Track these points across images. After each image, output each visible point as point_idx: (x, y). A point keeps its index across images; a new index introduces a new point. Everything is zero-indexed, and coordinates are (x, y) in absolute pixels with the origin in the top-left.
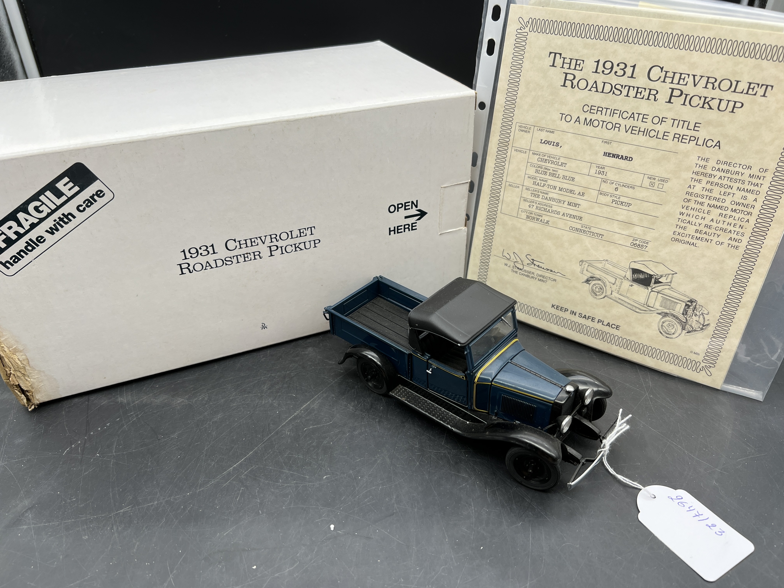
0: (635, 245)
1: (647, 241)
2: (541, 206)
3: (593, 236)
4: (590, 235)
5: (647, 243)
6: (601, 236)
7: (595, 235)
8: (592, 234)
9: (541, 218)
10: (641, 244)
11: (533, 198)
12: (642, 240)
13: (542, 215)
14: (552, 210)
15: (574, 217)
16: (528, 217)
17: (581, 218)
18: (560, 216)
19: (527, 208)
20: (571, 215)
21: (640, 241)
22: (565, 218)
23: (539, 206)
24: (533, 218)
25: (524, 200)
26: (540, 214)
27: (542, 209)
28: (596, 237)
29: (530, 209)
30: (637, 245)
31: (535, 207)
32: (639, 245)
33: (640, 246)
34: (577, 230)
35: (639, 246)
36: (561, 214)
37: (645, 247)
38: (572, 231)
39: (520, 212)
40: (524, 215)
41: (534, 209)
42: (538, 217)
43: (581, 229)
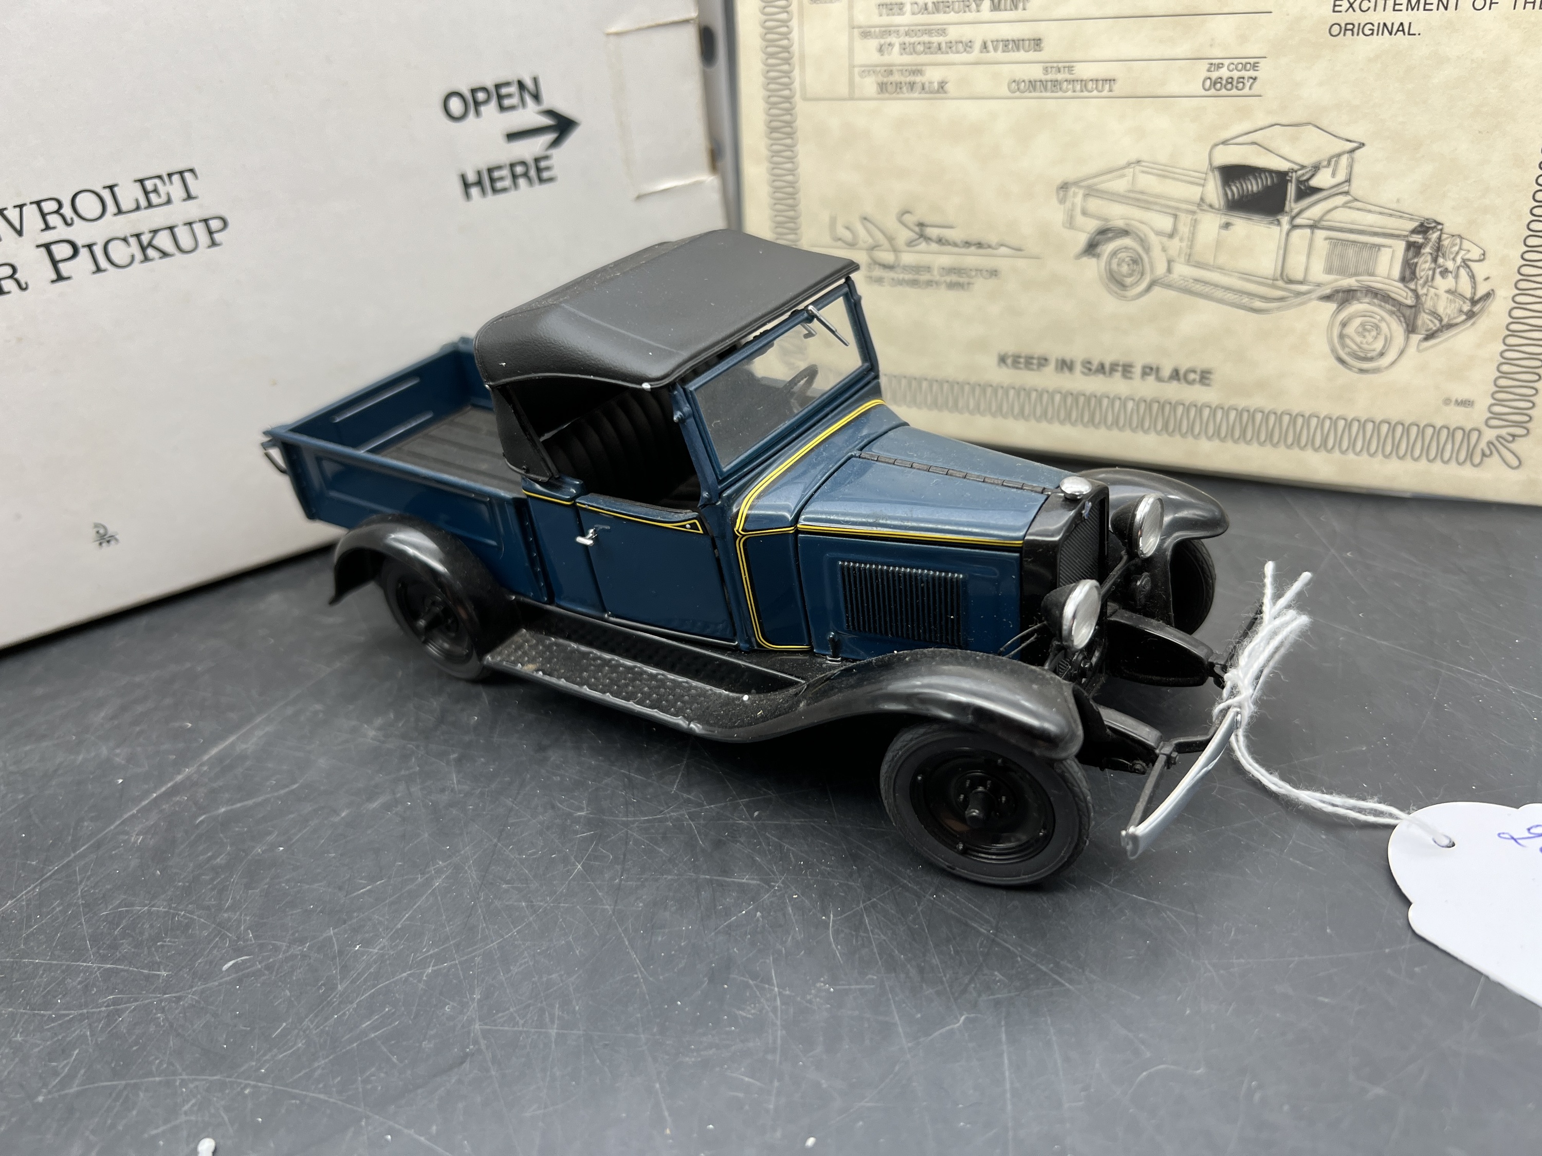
0: (1218, 86)
1: (1252, 61)
2: (914, 39)
3: (1086, 94)
4: (1074, 91)
5: (1255, 66)
6: (1107, 87)
7: (1090, 85)
8: (1078, 87)
9: (918, 79)
10: (1236, 74)
11: (886, 20)
12: (1236, 61)
13: (919, 68)
14: (950, 45)
15: (1016, 44)
16: (882, 87)
17: (1037, 43)
18: (976, 54)
19: (876, 58)
20: (1006, 42)
21: (1232, 67)
22: (992, 55)
23: (907, 40)
24: (899, 86)
25: (866, 34)
26: (914, 68)
27: (920, 48)
28: (1095, 93)
29: (886, 59)
30: (1224, 82)
31: (896, 48)
32: (1230, 80)
33: (1235, 83)
34: (1033, 85)
35: (1229, 86)
36: (978, 45)
37: (1251, 81)
38: (1018, 94)
39: (857, 78)
40: (869, 85)
41: (895, 57)
42: (911, 78)
43: (1043, 77)
